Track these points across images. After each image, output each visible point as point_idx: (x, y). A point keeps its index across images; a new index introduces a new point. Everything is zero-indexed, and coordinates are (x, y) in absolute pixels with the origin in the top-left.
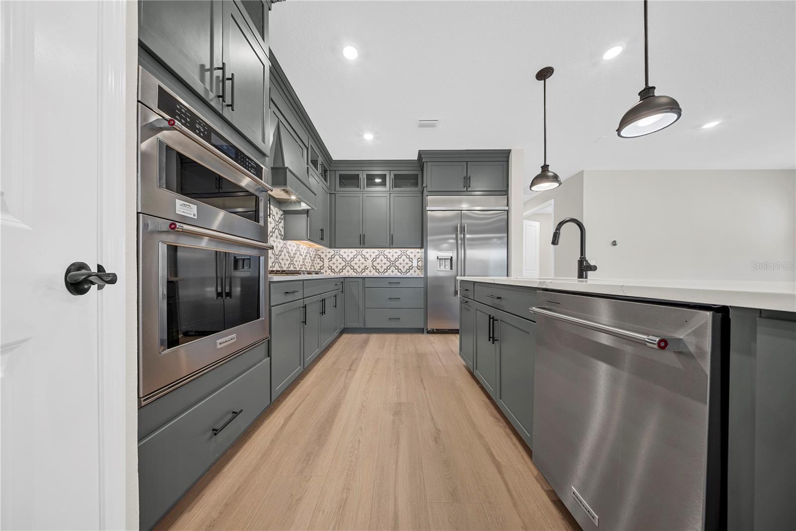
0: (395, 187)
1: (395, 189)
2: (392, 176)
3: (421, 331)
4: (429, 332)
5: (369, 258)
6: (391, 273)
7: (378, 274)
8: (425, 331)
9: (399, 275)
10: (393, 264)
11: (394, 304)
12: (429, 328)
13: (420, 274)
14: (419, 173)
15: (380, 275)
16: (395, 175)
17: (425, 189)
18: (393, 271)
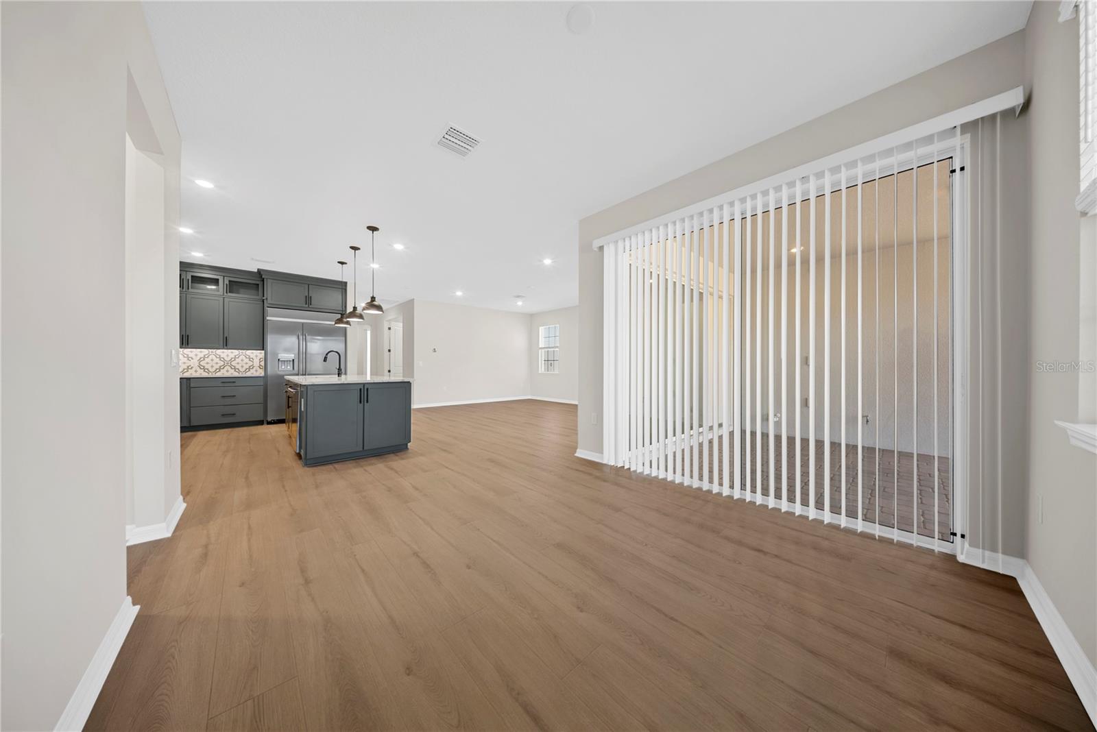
0: (230, 292)
1: (229, 294)
2: (227, 282)
3: (261, 423)
4: (269, 423)
5: (194, 357)
6: (225, 373)
7: (207, 374)
8: (265, 422)
9: (236, 374)
10: (228, 363)
11: (228, 401)
12: (269, 419)
13: (261, 373)
14: (260, 283)
15: (210, 375)
16: (229, 281)
17: (265, 301)
18: (227, 371)
